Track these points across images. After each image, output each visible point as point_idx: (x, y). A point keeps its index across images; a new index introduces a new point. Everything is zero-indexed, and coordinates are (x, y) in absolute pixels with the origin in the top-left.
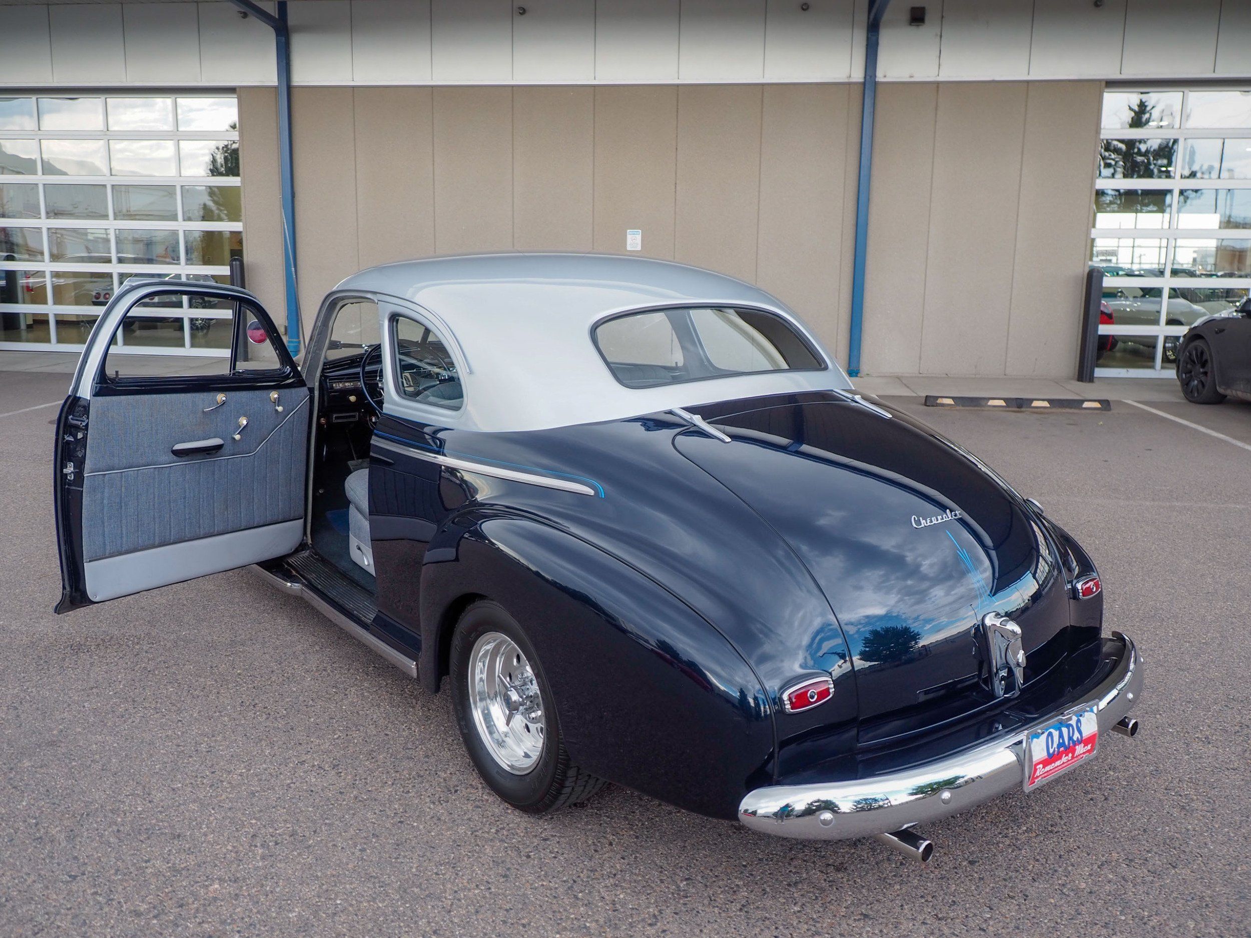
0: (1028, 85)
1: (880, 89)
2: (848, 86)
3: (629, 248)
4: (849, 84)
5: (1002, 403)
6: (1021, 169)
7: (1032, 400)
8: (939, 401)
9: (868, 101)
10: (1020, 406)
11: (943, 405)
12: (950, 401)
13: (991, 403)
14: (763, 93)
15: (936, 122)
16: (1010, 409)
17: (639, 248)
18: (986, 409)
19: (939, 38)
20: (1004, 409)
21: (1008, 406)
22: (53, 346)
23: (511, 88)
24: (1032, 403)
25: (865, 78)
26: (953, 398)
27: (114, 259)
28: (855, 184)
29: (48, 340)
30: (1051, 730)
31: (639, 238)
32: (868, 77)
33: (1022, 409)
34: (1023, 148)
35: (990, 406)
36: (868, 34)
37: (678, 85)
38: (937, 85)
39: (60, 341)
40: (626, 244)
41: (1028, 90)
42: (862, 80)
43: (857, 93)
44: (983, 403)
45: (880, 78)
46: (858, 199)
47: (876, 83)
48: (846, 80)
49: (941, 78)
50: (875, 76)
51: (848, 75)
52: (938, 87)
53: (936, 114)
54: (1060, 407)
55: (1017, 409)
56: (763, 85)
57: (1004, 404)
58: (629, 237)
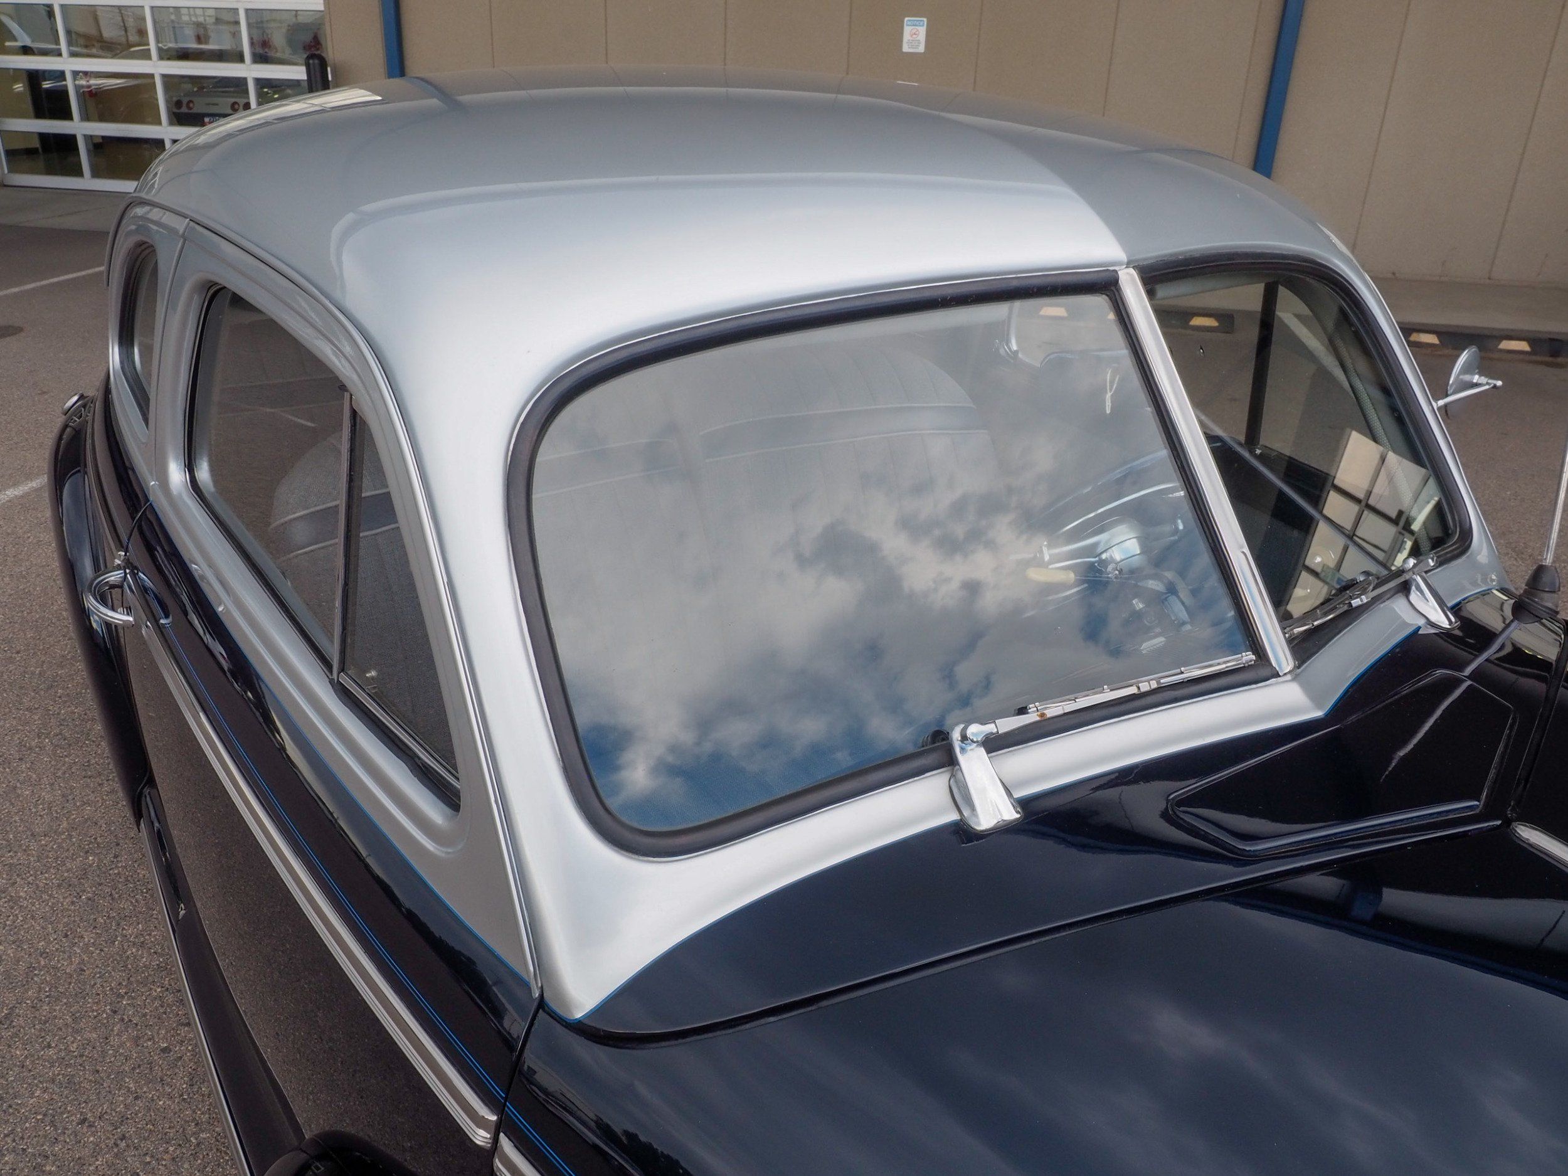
3: (906, 48)
5: (1523, 346)
8: (1414, 337)
10: (1555, 354)
12: (1433, 339)
13: (1506, 345)
16: (1539, 358)
17: (921, 49)
18: (1496, 355)
20: (1527, 358)
21: (1533, 352)
22: (87, 182)
26: (1437, 334)
27: (154, 53)
29: (79, 173)
31: (922, 31)
33: (1560, 360)
35: (1501, 350)
39: (96, 173)
40: (902, 41)
44: (1490, 345)
55: (1551, 359)
57: (1528, 348)
58: (907, 30)
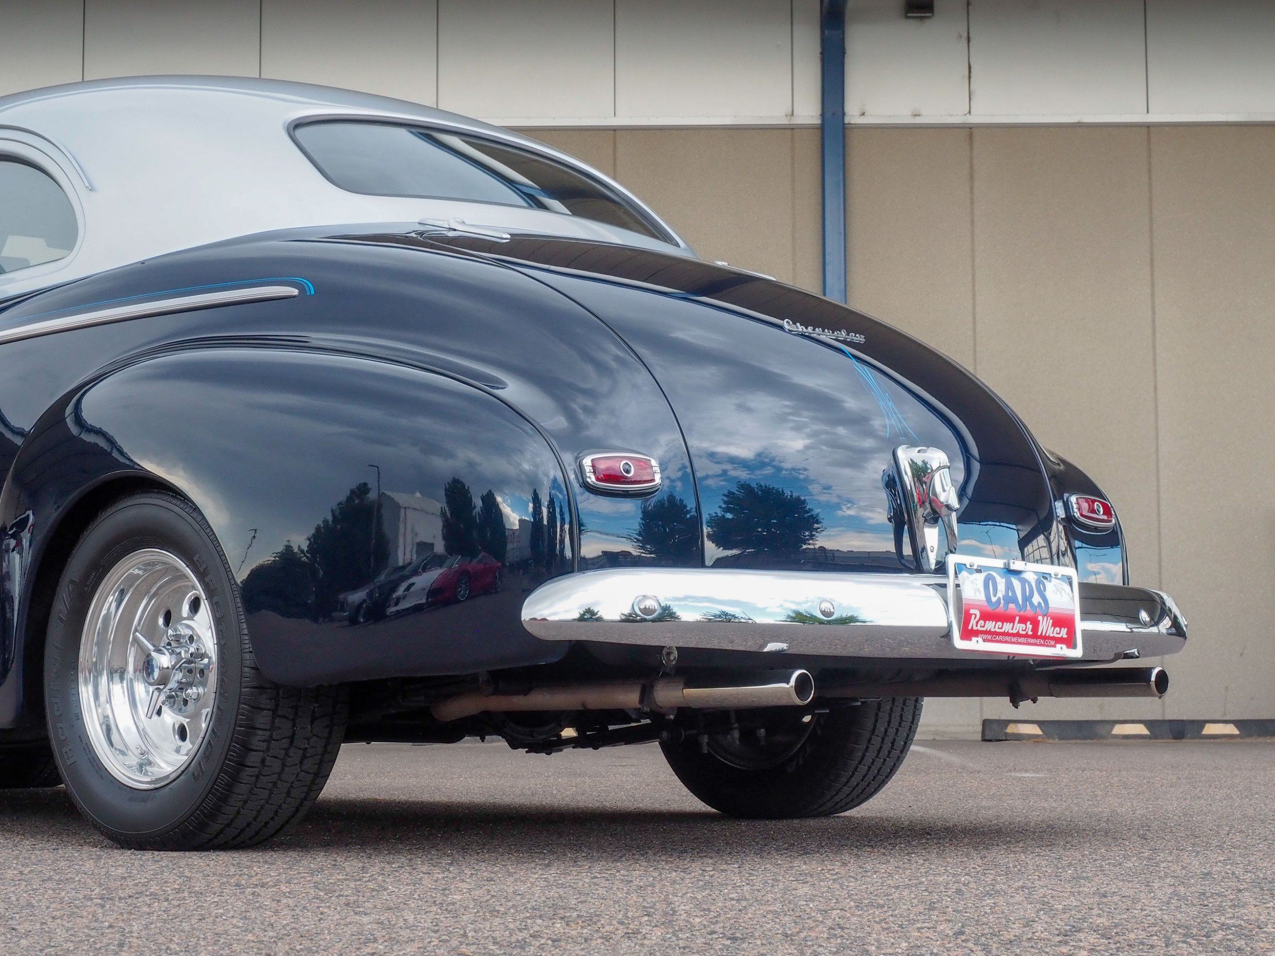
0: (1149, 133)
1: (854, 140)
4: (792, 128)
5: (1141, 729)
6: (1153, 295)
7: (1202, 723)
8: (1011, 729)
10: (1178, 735)
11: (1018, 737)
12: (1034, 730)
13: (1118, 730)
14: (615, 147)
15: (972, 202)
16: (1158, 741)
19: (965, 42)
20: (1146, 741)
21: (1152, 736)
24: (1202, 728)
25: (823, 115)
26: (1040, 723)
30: (993, 574)
32: (829, 115)
33: (1183, 741)
34: (1152, 253)
35: (1117, 736)
36: (822, 33)
38: (970, 131)
41: (1149, 140)
42: (817, 121)
43: (807, 148)
44: (1102, 730)
45: (853, 115)
47: (845, 127)
48: (785, 121)
49: (976, 118)
50: (844, 114)
51: (787, 108)
52: (971, 136)
53: (972, 188)
54: (1259, 735)
55: (1173, 741)
56: (615, 129)
57: (1145, 731)
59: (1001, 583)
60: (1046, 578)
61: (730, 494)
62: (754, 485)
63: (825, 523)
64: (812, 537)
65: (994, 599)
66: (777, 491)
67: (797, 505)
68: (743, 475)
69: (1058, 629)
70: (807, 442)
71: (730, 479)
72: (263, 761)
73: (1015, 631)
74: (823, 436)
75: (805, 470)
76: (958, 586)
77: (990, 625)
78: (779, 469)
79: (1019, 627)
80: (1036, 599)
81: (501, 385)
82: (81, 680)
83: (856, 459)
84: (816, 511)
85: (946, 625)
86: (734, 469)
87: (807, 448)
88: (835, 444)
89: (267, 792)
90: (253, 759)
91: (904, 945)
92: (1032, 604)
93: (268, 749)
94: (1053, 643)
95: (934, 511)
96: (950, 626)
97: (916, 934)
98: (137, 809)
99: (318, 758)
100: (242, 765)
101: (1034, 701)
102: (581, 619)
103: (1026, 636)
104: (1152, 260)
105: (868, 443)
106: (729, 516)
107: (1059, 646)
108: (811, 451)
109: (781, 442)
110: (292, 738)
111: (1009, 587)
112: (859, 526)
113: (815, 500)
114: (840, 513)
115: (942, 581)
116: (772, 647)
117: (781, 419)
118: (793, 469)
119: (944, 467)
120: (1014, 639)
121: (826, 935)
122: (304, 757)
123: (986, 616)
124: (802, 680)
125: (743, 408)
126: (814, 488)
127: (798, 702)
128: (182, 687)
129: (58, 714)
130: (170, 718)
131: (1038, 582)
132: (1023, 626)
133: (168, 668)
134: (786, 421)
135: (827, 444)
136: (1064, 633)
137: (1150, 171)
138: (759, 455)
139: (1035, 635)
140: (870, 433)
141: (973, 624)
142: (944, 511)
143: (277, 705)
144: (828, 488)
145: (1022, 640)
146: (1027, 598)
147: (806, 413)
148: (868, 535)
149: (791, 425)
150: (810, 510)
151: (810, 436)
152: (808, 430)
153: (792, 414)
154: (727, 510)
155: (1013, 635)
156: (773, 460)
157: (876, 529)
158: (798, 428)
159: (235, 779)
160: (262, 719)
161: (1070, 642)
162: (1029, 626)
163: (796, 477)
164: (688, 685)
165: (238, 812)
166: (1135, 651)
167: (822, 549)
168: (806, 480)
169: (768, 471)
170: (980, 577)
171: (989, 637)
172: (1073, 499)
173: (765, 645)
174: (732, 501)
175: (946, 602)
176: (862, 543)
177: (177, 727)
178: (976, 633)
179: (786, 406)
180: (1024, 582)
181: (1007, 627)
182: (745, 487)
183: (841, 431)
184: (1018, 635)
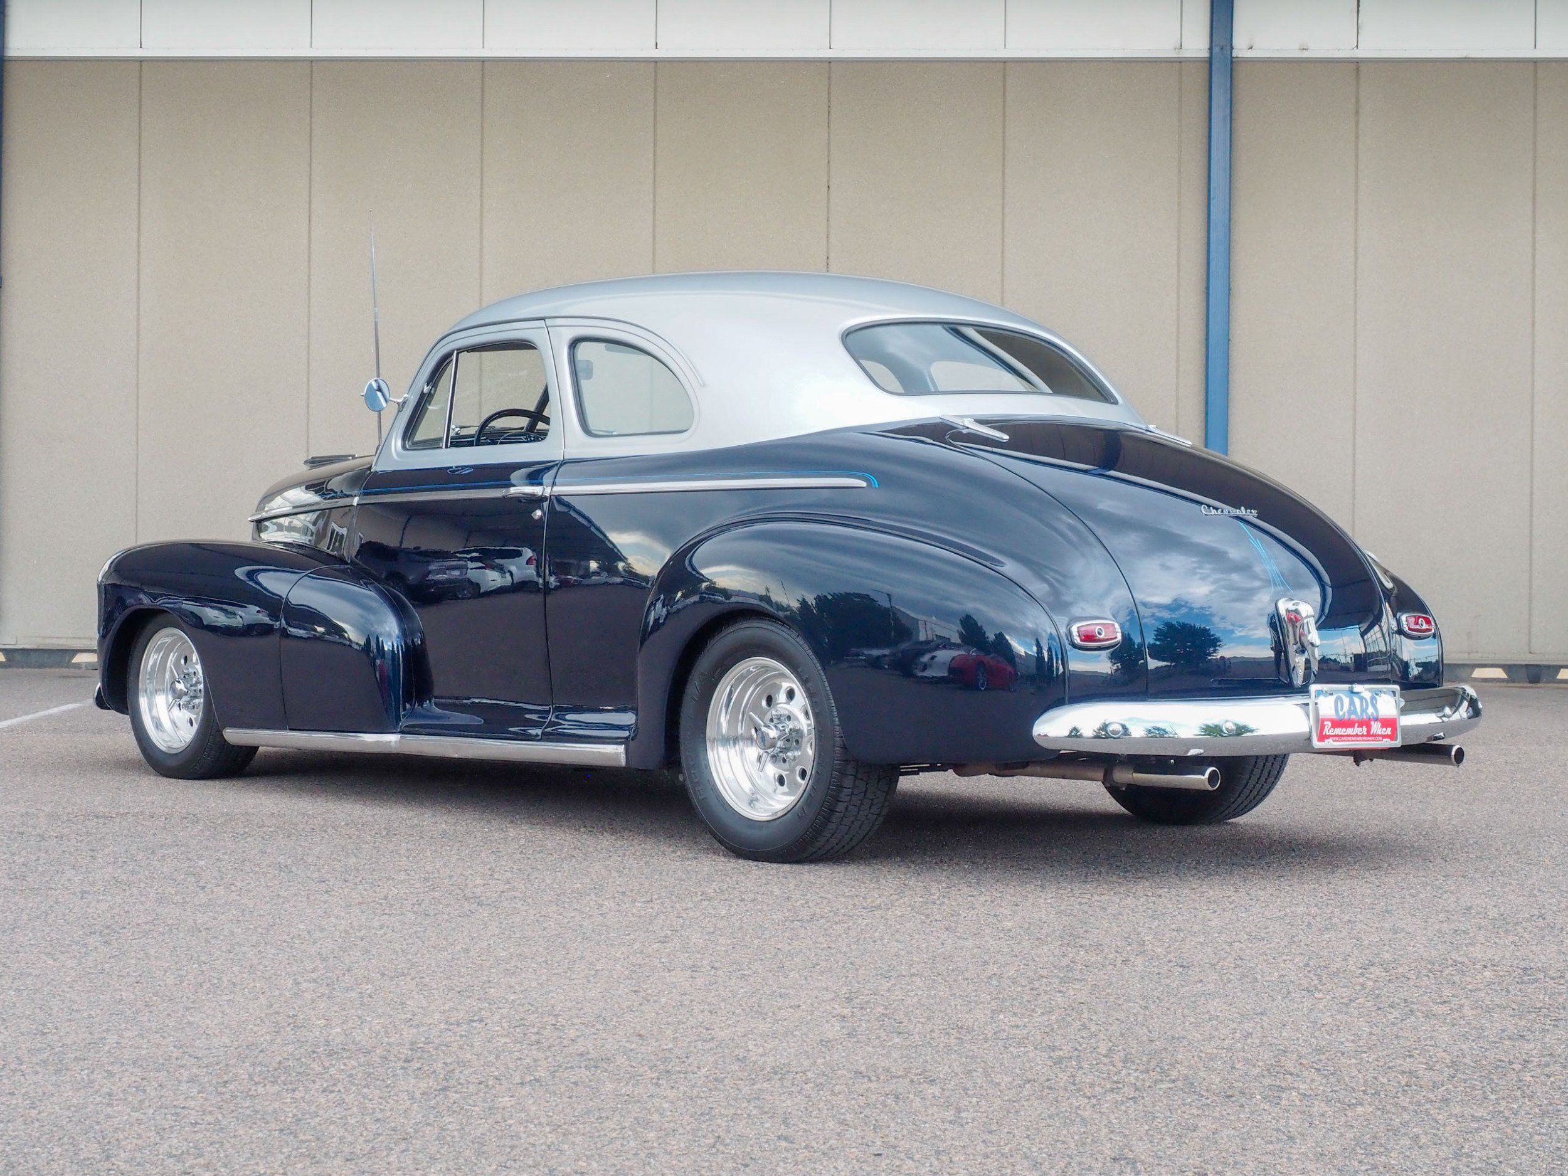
0: (1536, 68)
1: (1241, 73)
2: (1177, 65)
4: (1180, 61)
5: (1500, 673)
6: (1534, 231)
7: (1557, 669)
9: (1219, 98)
13: (1478, 674)
15: (1357, 137)
21: (1511, 680)
23: (479, 65)
24: (1557, 673)
25: (1211, 49)
28: (1200, 258)
30: (1341, 695)
32: (1216, 50)
33: (1539, 685)
34: (1534, 190)
37: (830, 61)
38: (1357, 65)
41: (1536, 76)
42: (1205, 54)
43: (1196, 81)
44: (1462, 673)
45: (1241, 49)
46: (1208, 288)
47: (1233, 62)
48: (1174, 54)
49: (1363, 53)
50: (1232, 48)
51: (1176, 43)
52: (1358, 69)
53: (1357, 123)
56: (1005, 62)
57: (1503, 676)
59: (1346, 701)
60: (1377, 694)
61: (1158, 630)
62: (1174, 622)
63: (1224, 642)
64: (1215, 651)
65: (1341, 713)
66: (1191, 626)
67: (1205, 632)
68: (1166, 615)
69: (1384, 729)
70: (1212, 588)
71: (1158, 619)
72: (847, 808)
73: (1354, 733)
74: (1222, 583)
75: (1210, 607)
76: (1316, 704)
77: (1338, 731)
78: (1192, 609)
79: (1357, 730)
80: (1370, 710)
81: (1002, 564)
82: (708, 745)
83: (1246, 595)
84: (1218, 635)
85: (1307, 730)
86: (1160, 611)
87: (1212, 592)
88: (1231, 588)
89: (847, 828)
90: (841, 807)
91: (1276, 974)
92: (1367, 713)
93: (850, 801)
94: (1380, 738)
95: (1303, 646)
96: (1310, 732)
97: (1283, 965)
98: (755, 834)
99: (880, 805)
100: (833, 811)
101: (1371, 760)
102: (1070, 736)
103: (1363, 735)
104: (1534, 196)
105: (1257, 584)
106: (1158, 643)
107: (1385, 740)
108: (1215, 594)
109: (1192, 590)
110: (865, 792)
111: (1352, 703)
112: (1246, 641)
113: (1216, 627)
114: (1234, 635)
115: (1305, 701)
116: (1193, 752)
117: (1192, 572)
118: (1201, 608)
119: (1310, 616)
120: (1354, 738)
121: (1233, 965)
122: (872, 804)
123: (1337, 724)
124: (1212, 774)
125: (1165, 567)
126: (1216, 620)
127: (1210, 788)
128: (784, 750)
129: (692, 763)
130: (772, 770)
131: (1373, 698)
132: (1360, 729)
133: (774, 738)
134: (1195, 574)
135: (1225, 587)
136: (1389, 731)
137: (1535, 107)
138: (1175, 600)
139: (1368, 735)
140: (1255, 577)
141: (1326, 732)
142: (1309, 647)
143: (857, 772)
144: (1223, 618)
145: (1360, 738)
146: (1364, 710)
147: (1208, 566)
148: (1252, 647)
149: (1198, 576)
150: (1213, 635)
151: (1214, 583)
152: (1211, 579)
153: (1198, 568)
154: (1156, 640)
155: (1353, 736)
156: (1187, 603)
157: (1259, 642)
158: (1204, 578)
159: (828, 820)
160: (848, 782)
161: (1392, 737)
162: (1365, 729)
163: (1204, 613)
164: (1136, 771)
165: (828, 840)
166: (1442, 734)
167: (1222, 658)
168: (1212, 615)
169: (1184, 611)
170: (1332, 699)
171: (1337, 738)
172: (1404, 618)
173: (1188, 751)
174: (1160, 634)
175: (1308, 716)
176: (1249, 652)
177: (777, 776)
178: (1328, 737)
179: (1194, 562)
180: (1362, 699)
181: (1350, 731)
182: (1169, 625)
183: (1235, 577)
184: (1357, 735)
